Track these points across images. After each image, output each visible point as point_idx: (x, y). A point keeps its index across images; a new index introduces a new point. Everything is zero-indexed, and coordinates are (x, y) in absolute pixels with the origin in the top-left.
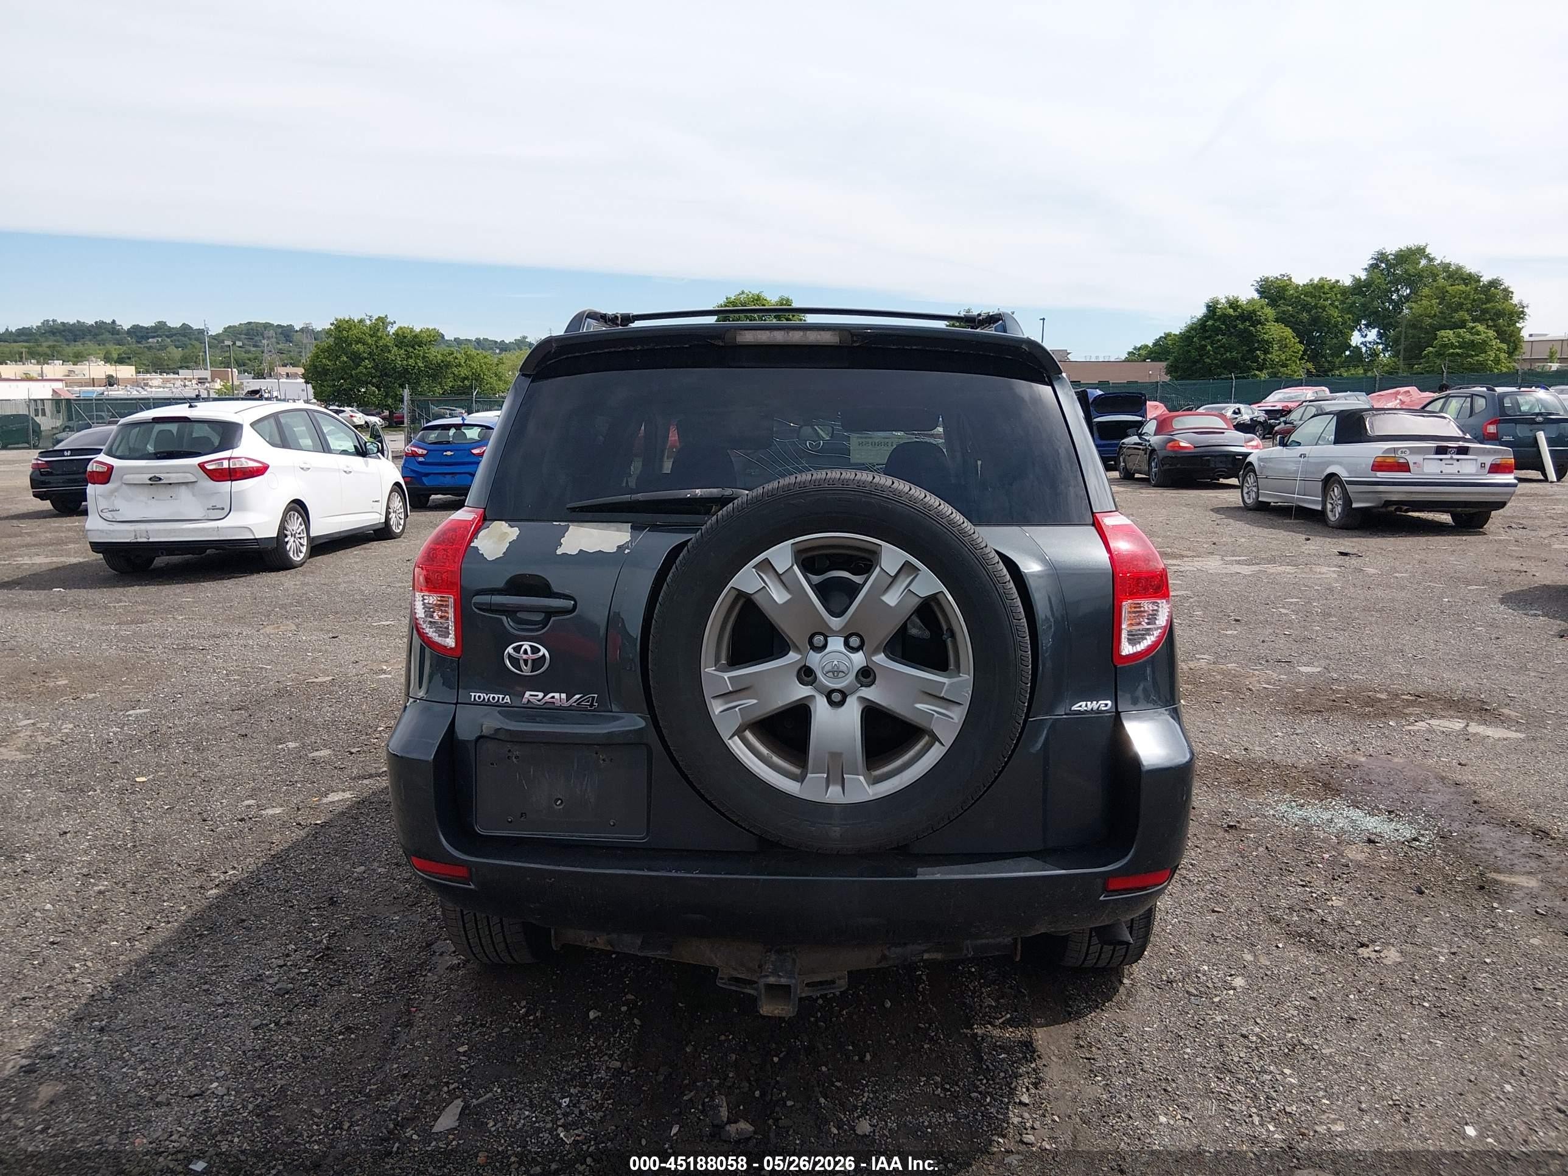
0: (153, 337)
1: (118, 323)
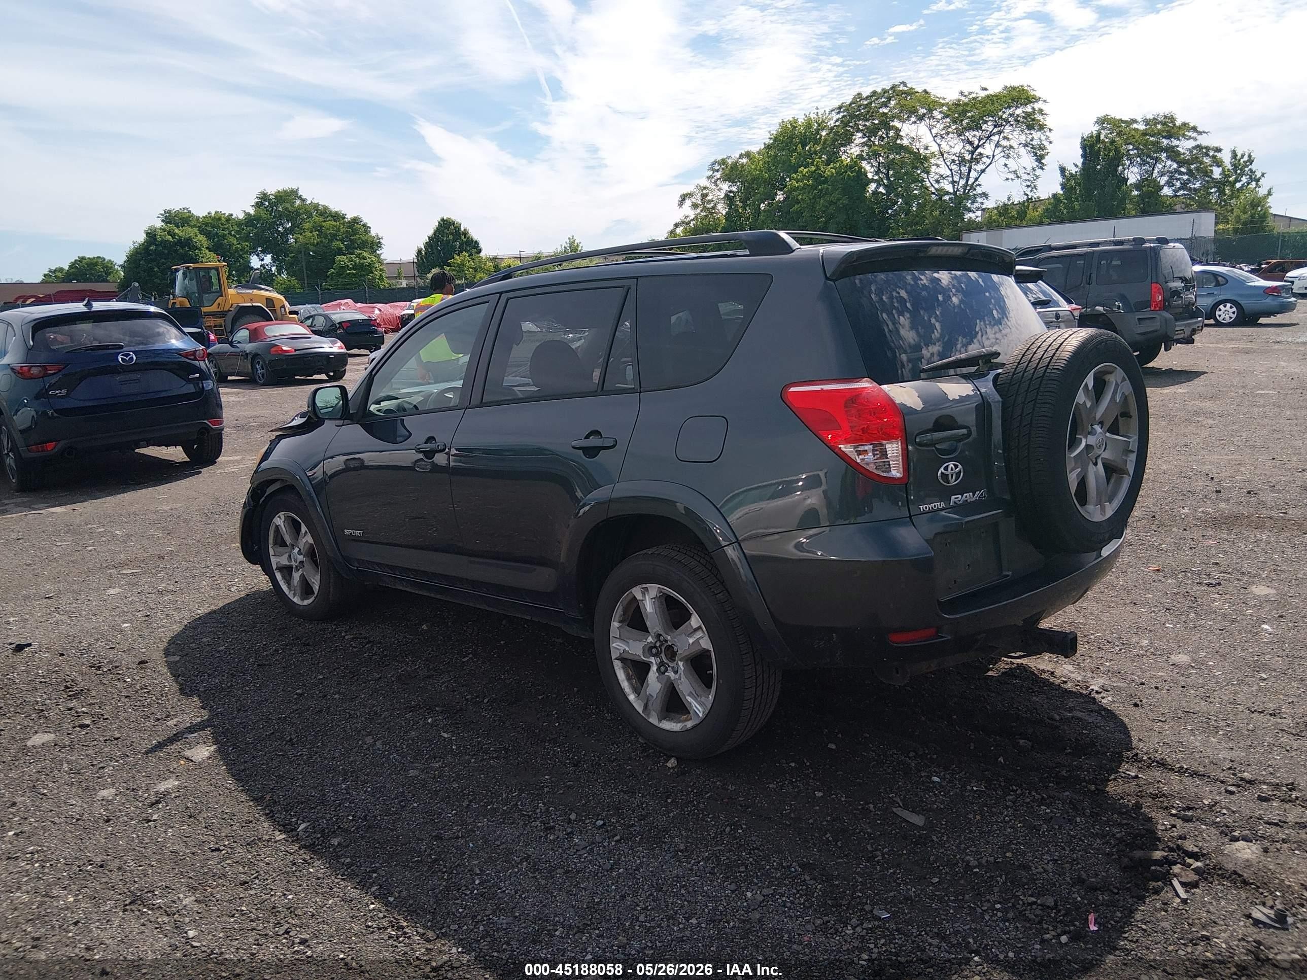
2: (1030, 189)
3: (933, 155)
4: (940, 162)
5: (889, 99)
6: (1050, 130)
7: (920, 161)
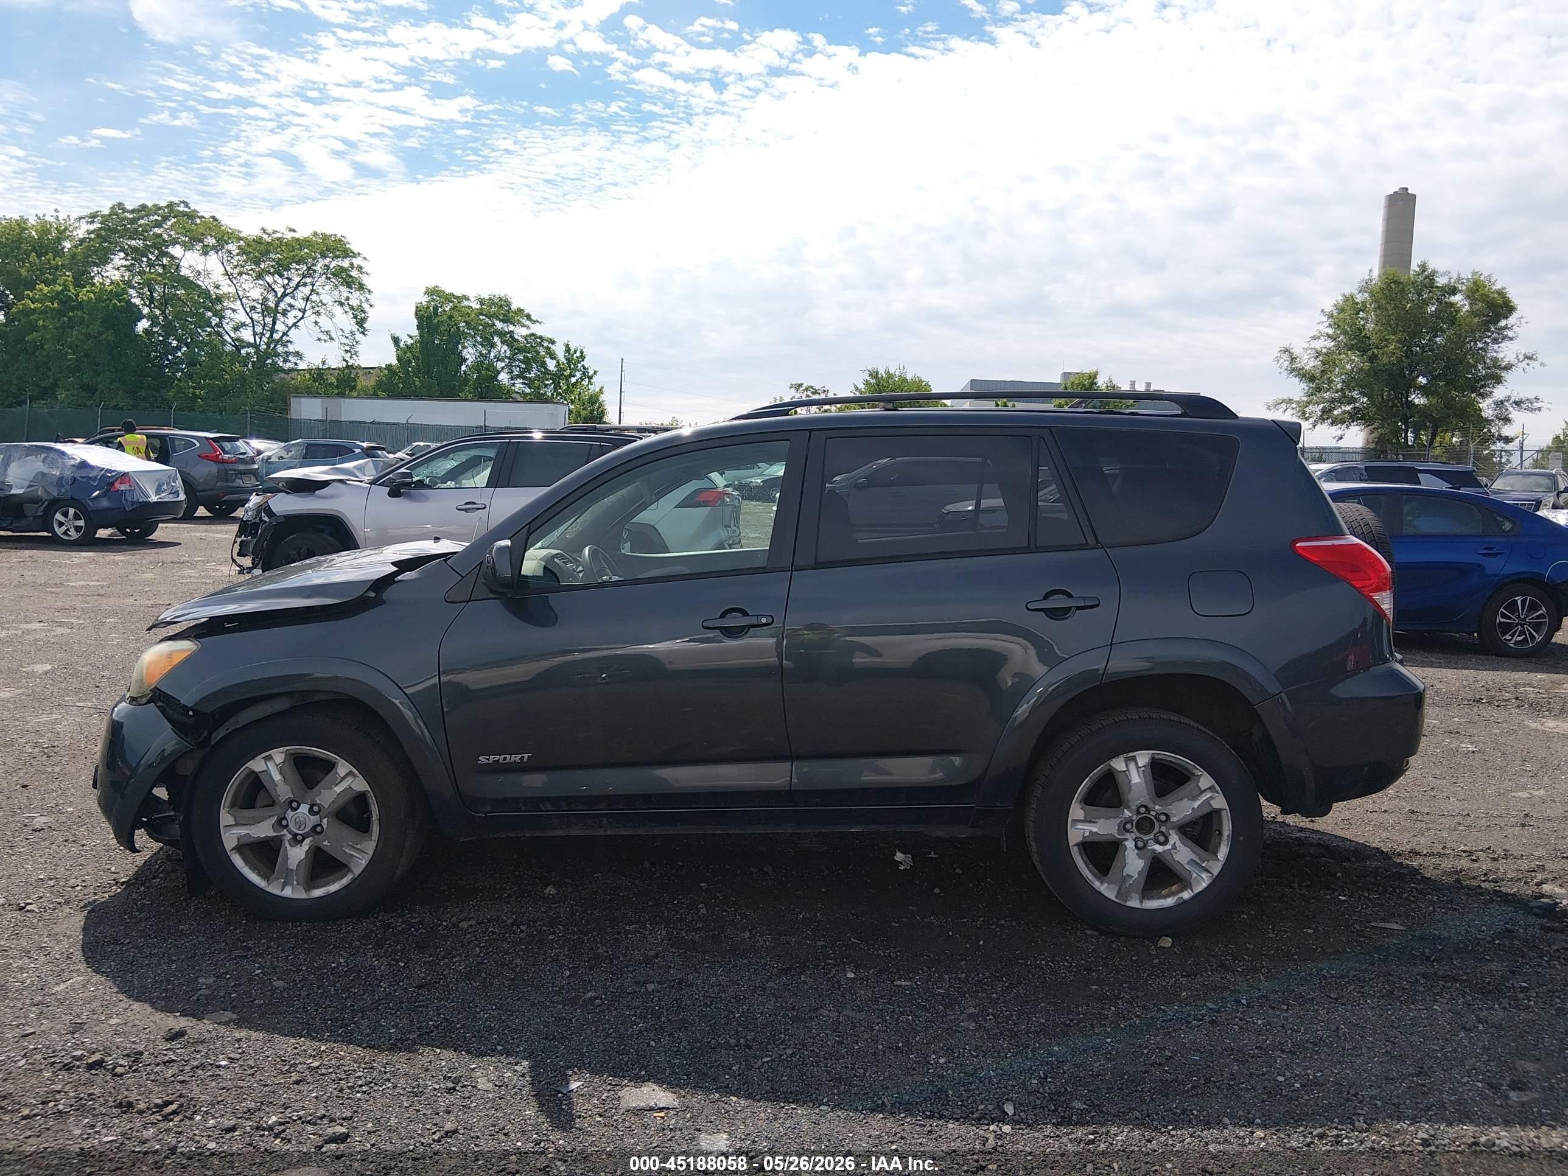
2: (349, 354)
3: (227, 296)
4: (237, 305)
5: (165, 218)
6: (370, 291)
7: (214, 302)
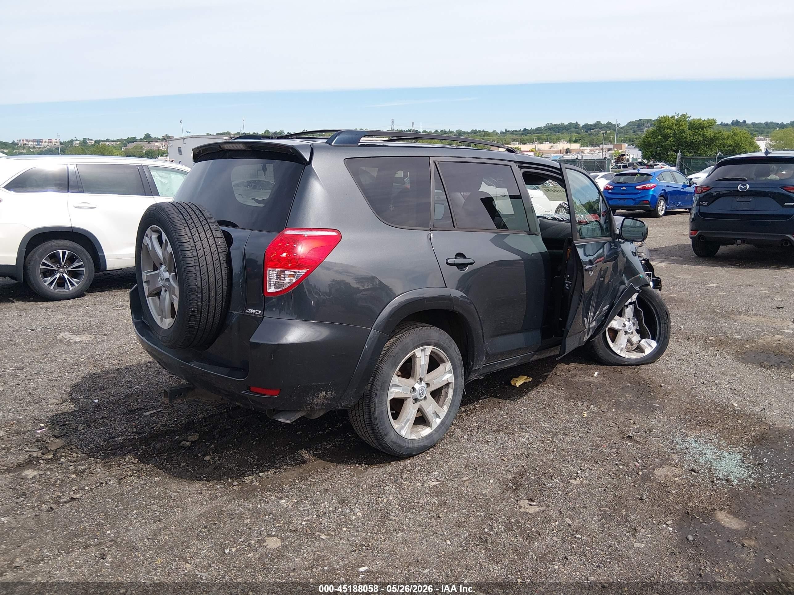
0: (593, 129)
1: (578, 123)
